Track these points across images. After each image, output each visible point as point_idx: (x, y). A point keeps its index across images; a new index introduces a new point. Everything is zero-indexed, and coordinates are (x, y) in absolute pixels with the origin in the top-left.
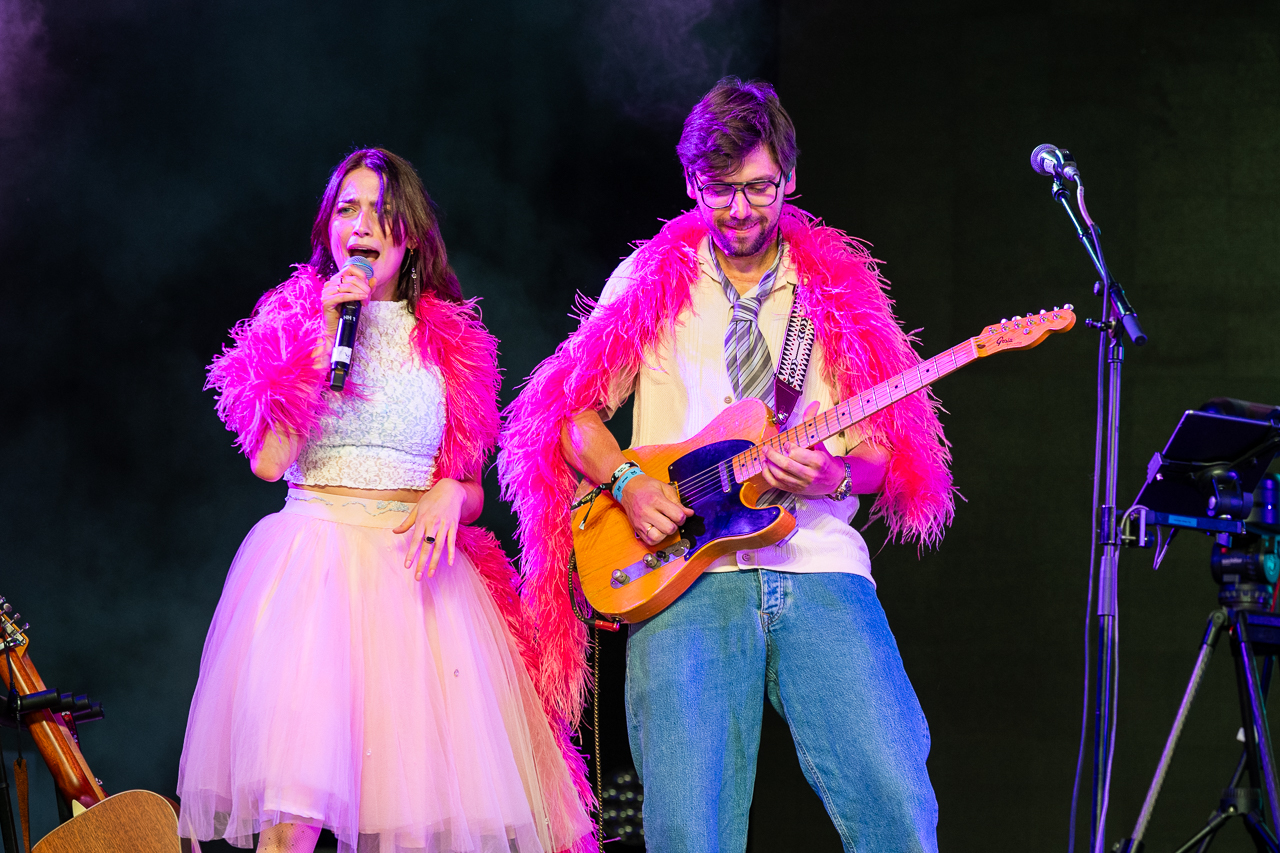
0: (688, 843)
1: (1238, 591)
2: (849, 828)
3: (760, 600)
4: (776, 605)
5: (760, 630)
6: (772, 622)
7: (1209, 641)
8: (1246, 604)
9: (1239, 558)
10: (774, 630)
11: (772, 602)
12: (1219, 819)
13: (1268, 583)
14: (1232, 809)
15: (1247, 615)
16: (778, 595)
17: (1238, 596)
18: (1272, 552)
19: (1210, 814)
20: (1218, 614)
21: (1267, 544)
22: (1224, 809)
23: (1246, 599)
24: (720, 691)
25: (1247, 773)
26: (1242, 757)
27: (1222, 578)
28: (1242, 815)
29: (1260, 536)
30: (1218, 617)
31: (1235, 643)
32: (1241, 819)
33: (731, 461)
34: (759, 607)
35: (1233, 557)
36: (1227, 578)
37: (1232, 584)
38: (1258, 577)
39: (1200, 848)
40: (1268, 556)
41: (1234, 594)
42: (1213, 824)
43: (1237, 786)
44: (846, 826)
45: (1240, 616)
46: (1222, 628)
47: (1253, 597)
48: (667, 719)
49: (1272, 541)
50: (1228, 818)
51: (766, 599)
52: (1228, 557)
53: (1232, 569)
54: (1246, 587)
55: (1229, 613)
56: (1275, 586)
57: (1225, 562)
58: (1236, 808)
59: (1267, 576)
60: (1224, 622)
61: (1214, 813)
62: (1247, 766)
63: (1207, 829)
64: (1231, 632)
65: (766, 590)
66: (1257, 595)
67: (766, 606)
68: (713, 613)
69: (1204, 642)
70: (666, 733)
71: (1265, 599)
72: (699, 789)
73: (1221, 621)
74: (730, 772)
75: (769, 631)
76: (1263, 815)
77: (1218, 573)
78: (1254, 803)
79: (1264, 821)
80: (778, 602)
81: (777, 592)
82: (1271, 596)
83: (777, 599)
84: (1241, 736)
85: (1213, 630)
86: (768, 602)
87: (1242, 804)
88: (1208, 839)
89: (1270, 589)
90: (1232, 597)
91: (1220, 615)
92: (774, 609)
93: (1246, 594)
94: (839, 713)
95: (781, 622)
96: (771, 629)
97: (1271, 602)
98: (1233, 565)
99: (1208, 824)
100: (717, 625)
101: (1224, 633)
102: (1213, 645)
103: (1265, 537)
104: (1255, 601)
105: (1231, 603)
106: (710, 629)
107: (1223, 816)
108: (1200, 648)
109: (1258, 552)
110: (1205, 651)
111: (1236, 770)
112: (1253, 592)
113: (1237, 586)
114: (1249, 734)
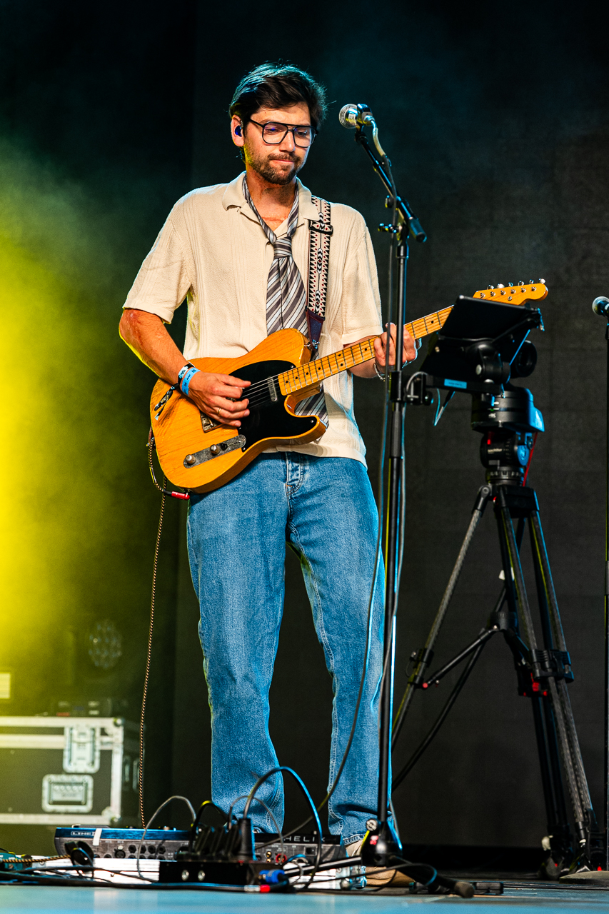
0: (230, 653)
1: (499, 471)
2: (330, 639)
3: (286, 475)
4: (297, 480)
5: (285, 498)
6: (294, 491)
7: (479, 508)
8: (505, 481)
9: (499, 448)
10: (295, 498)
11: (294, 477)
12: (486, 634)
13: (521, 466)
14: (495, 627)
15: (506, 489)
16: (299, 472)
17: (499, 475)
18: (523, 444)
19: (480, 630)
20: (485, 488)
21: (519, 438)
22: (491, 628)
23: (505, 477)
24: (254, 541)
25: (506, 603)
26: (503, 590)
27: (488, 462)
28: (503, 631)
29: (515, 433)
30: (485, 490)
31: (498, 508)
32: (502, 634)
33: (277, 377)
34: (285, 480)
35: (496, 448)
36: (491, 462)
37: (496, 466)
38: (512, 461)
39: (474, 654)
40: (520, 446)
41: (497, 474)
42: (482, 638)
43: (500, 610)
44: (328, 638)
45: (501, 488)
46: (488, 498)
47: (510, 475)
48: (216, 560)
49: (523, 436)
50: (493, 633)
51: (290, 475)
52: (492, 448)
53: (495, 456)
54: (505, 469)
55: (493, 487)
56: (525, 468)
57: (490, 451)
58: (498, 626)
59: (520, 460)
60: (489, 493)
61: (483, 630)
62: (506, 598)
63: (478, 641)
64: (494, 501)
65: (290, 469)
66: (513, 474)
67: (290, 480)
68: (251, 484)
69: (476, 508)
70: (215, 571)
71: (518, 477)
72: (238, 613)
73: (487, 493)
74: (262, 602)
75: (292, 498)
76: (518, 631)
77: (485, 458)
78: (511, 621)
79: (519, 636)
80: (299, 477)
81: (298, 470)
82: (523, 475)
83: (298, 475)
84: (502, 576)
85: (482, 499)
86: (291, 477)
87: (503, 623)
88: (479, 649)
89: (522, 470)
90: (495, 476)
91: (487, 489)
92: (296, 482)
93: (505, 473)
94: (332, 553)
95: (301, 492)
96: (293, 497)
97: (523, 479)
98: (496, 453)
99: (479, 638)
100: (253, 493)
101: (489, 502)
102: (482, 510)
103: (518, 433)
104: (511, 479)
105: (495, 480)
106: (248, 495)
107: (490, 632)
108: (473, 513)
109: (513, 445)
110: (477, 514)
111: (499, 600)
112: (510, 472)
113: (498, 467)
114: (508, 575)
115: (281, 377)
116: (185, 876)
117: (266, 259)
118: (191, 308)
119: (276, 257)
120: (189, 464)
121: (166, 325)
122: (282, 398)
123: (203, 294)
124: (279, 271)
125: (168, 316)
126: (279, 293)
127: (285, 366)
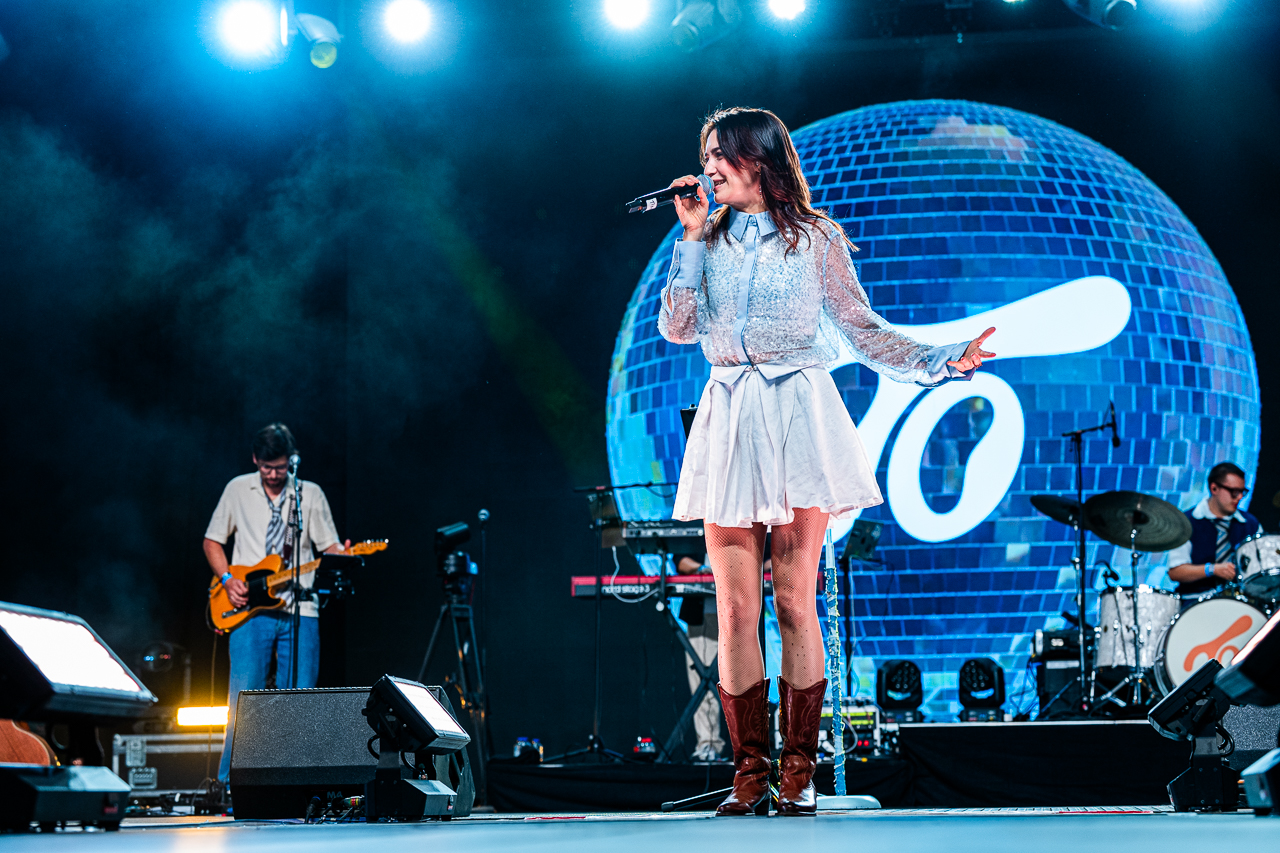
33: (266, 578)
115: (269, 578)
116: (203, 812)
117: (268, 516)
118: (237, 535)
119: (273, 517)
120: (224, 617)
121: (222, 545)
122: (268, 588)
123: (242, 528)
124: (273, 524)
125: (223, 540)
126: (271, 536)
127: (271, 572)
